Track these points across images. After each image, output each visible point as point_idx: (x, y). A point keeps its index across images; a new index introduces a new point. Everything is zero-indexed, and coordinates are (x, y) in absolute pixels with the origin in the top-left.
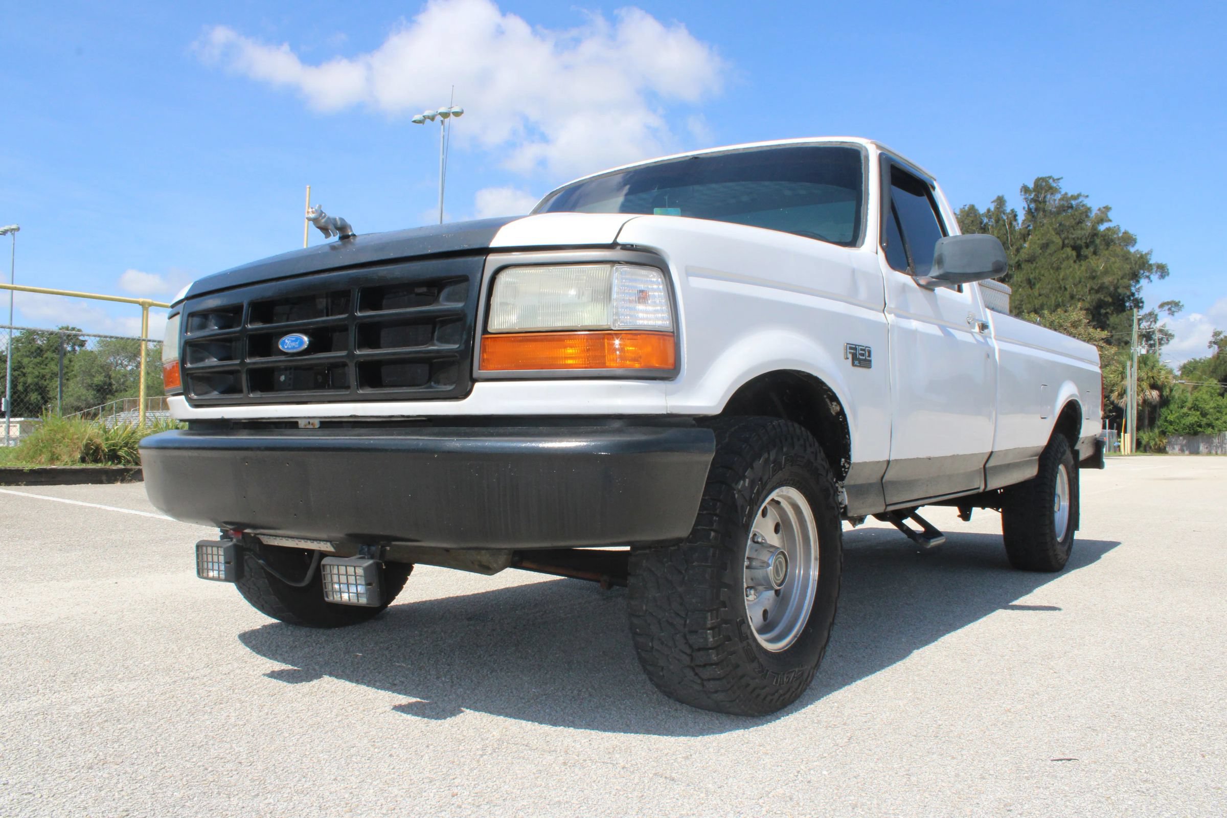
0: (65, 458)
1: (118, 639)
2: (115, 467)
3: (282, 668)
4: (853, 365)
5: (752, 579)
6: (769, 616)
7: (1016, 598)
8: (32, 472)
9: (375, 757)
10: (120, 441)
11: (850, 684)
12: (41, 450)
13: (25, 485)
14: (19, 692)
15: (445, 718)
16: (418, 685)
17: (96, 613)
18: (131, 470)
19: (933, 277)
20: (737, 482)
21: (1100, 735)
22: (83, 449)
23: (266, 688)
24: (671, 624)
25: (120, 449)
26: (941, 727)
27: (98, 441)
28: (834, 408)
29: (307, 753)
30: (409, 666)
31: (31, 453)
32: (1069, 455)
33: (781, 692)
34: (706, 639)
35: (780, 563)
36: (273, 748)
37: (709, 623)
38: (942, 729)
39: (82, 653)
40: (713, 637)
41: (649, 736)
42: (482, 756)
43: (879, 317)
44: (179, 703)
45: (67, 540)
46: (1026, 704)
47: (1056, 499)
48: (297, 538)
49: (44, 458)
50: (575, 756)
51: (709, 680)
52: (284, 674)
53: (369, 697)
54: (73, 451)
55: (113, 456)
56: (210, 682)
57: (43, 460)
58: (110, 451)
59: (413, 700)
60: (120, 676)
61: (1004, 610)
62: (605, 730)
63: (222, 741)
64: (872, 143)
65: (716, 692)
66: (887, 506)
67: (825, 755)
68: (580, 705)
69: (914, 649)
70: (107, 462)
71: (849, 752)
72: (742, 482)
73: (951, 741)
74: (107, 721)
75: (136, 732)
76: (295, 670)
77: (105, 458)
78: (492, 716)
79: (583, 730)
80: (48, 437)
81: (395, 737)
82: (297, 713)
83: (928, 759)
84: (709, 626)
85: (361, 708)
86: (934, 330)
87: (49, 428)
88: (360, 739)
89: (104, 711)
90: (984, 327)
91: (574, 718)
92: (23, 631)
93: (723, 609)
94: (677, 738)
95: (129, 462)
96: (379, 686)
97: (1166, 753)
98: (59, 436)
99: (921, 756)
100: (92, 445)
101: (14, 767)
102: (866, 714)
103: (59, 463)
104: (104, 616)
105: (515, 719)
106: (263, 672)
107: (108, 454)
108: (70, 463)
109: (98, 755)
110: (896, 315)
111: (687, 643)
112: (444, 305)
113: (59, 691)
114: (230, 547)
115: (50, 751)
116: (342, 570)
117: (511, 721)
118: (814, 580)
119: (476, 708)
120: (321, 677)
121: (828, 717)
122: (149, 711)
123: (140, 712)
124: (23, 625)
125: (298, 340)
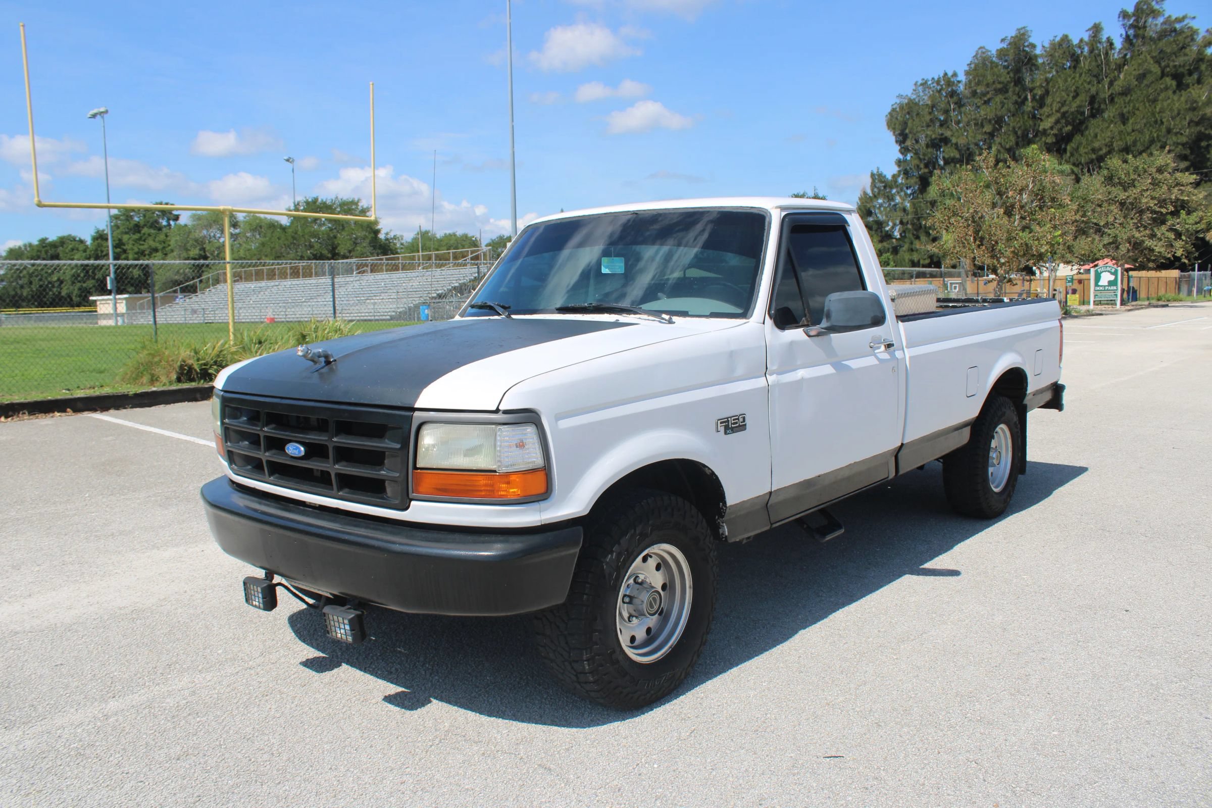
0: (163, 380)
1: (201, 624)
2: (207, 385)
3: (315, 655)
4: (726, 433)
5: (635, 611)
6: (652, 631)
8: (136, 395)
9: (361, 747)
10: (209, 360)
11: (726, 672)
12: (142, 373)
13: (131, 408)
14: (133, 685)
15: (416, 709)
16: (407, 674)
17: (185, 592)
19: (822, 329)
20: (606, 556)
22: (178, 370)
23: (300, 678)
24: (562, 655)
25: (210, 367)
27: (190, 362)
28: (708, 472)
29: (317, 744)
30: (407, 652)
31: (134, 376)
32: (1012, 413)
33: (652, 692)
34: (584, 667)
35: (654, 599)
36: (295, 740)
37: (585, 657)
39: (175, 642)
40: (589, 666)
42: (431, 746)
43: (759, 383)
44: (239, 695)
45: (166, 490)
48: (308, 586)
49: (145, 379)
50: (493, 747)
51: (591, 691)
52: (315, 662)
53: (371, 687)
54: (170, 372)
55: (205, 375)
56: (262, 672)
57: (145, 381)
58: (201, 370)
59: (400, 689)
60: (200, 668)
61: (910, 575)
63: (264, 734)
64: (777, 206)
66: (773, 524)
67: (665, 748)
68: (516, 694)
69: (801, 630)
70: (199, 382)
71: (684, 746)
72: (610, 556)
74: (189, 715)
75: (209, 725)
76: (324, 657)
77: (198, 377)
78: (450, 706)
79: (508, 721)
80: (147, 360)
81: (378, 729)
82: (317, 705)
83: (736, 755)
85: (362, 700)
86: (828, 370)
88: (355, 730)
89: (189, 704)
90: (889, 346)
91: (506, 707)
92: (134, 616)
93: (596, 647)
94: (570, 729)
96: (380, 675)
97: (914, 750)
98: (157, 359)
100: (186, 366)
101: (132, 758)
103: (158, 384)
104: (192, 596)
105: (465, 709)
106: (300, 661)
107: (201, 374)
108: (168, 384)
109: (183, 747)
110: (779, 373)
111: (572, 668)
112: (388, 444)
113: (158, 684)
114: (265, 587)
115: (154, 743)
116: (335, 618)
117: (462, 711)
118: (689, 603)
119: (441, 697)
120: (340, 665)
121: (689, 708)
122: (218, 704)
123: (212, 705)
124: (134, 609)
125: (297, 448)
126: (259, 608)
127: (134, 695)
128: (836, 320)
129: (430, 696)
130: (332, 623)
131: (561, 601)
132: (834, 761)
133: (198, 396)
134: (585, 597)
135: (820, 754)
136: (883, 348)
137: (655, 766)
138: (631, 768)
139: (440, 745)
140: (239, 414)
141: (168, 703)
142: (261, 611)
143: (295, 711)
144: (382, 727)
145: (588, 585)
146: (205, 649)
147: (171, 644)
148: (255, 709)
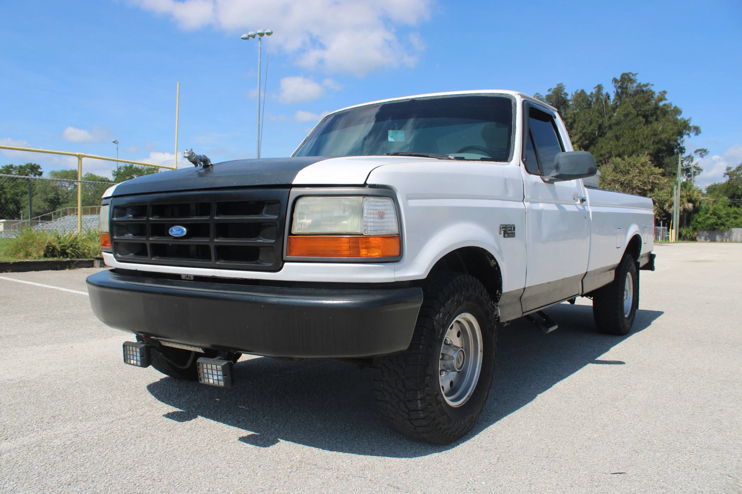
0: (35, 255)
1: (77, 390)
2: (65, 260)
3: (174, 410)
4: (504, 237)
5: (444, 366)
6: (454, 384)
7: (600, 355)
8: (15, 264)
9: (230, 474)
10: (67, 244)
11: (500, 420)
12: (19, 250)
13: (11, 272)
14: (23, 430)
15: (269, 446)
16: (252, 423)
17: (62, 371)
18: (75, 261)
19: (553, 177)
20: (435, 316)
21: (640, 455)
22: (45, 249)
23: (165, 426)
24: (398, 396)
25: (68, 248)
26: (551, 450)
27: (54, 244)
28: (493, 263)
29: (192, 472)
30: (247, 408)
31: (14, 252)
32: (633, 266)
33: (460, 430)
34: (417, 405)
35: (460, 356)
36: (172, 469)
37: (419, 397)
38: (551, 451)
39: (56, 402)
40: (421, 404)
41: (385, 457)
42: (290, 472)
43: (520, 205)
44: (116, 437)
45: (40, 314)
46: (600, 434)
47: (625, 293)
48: (182, 344)
49: (22, 254)
50: (343, 473)
51: (419, 427)
52: (175, 415)
53: (225, 431)
54: (39, 250)
55: (64, 253)
56: (133, 421)
57: (21, 256)
58: (61, 250)
59: (251, 433)
60: (80, 418)
61: (592, 364)
62: (360, 454)
63: (142, 465)
64: (518, 94)
65: (423, 433)
66: (523, 313)
67: (484, 471)
68: (346, 436)
69: (538, 394)
70: (60, 257)
71: (497, 468)
72: (438, 315)
73: (555, 461)
74: (75, 451)
75: (93, 459)
76: (181, 412)
77: (59, 254)
78: (296, 444)
79: (347, 454)
80: (24, 242)
81: (241, 460)
82: (184, 443)
83: (542, 474)
84: (419, 398)
85: (221, 440)
86: (553, 207)
87: (24, 236)
88: (221, 462)
89: (73, 443)
90: (583, 200)
91: (342, 445)
92: (21, 385)
93: (427, 388)
94: (400, 459)
95: (73, 256)
96: (230, 423)
97: (675, 467)
98: (30, 241)
99: (538, 471)
100: (51, 246)
101: (26, 485)
102: (508, 441)
103: (31, 257)
104: (67, 373)
105: (309, 446)
106: (163, 414)
107: (61, 252)
108: (38, 258)
109: (73, 475)
110: (531, 202)
111: (406, 407)
112: (266, 216)
113: (46, 430)
114: (143, 347)
115: (45, 473)
116: (209, 366)
117: (307, 447)
118: (480, 363)
119: (286, 438)
120: (196, 417)
121: (486, 443)
122: (99, 443)
123: (94, 444)
124: (20, 380)
125: (180, 230)
126: (137, 365)
127: (25, 437)
128: (564, 170)
129: (277, 437)
130: (205, 371)
131: (404, 347)
132: (620, 476)
133: (58, 267)
134: (421, 346)
135: (606, 472)
136: (579, 202)
137: (483, 483)
138: (465, 485)
139: (298, 472)
140: (126, 213)
141: (55, 443)
142: (139, 367)
143: (166, 448)
144: (244, 459)
145: (423, 337)
146: (82, 406)
147: (54, 403)
148: (132, 447)
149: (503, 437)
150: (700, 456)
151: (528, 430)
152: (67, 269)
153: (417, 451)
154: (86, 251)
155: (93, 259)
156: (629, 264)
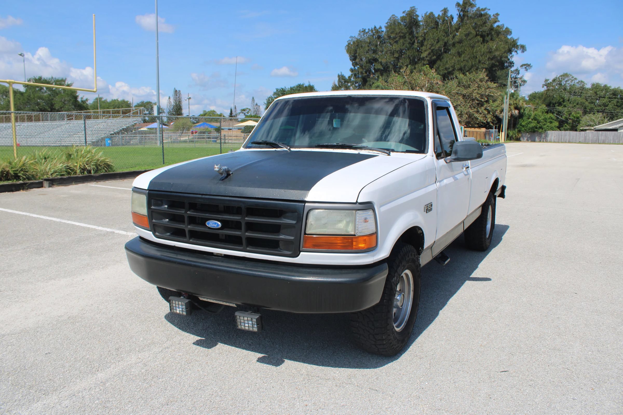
2: (18, 182)
3: (197, 339)
4: (427, 213)
6: (396, 314)
7: (472, 272)
10: (18, 168)
15: (280, 365)
17: (92, 305)
18: (27, 183)
19: (452, 159)
21: (514, 357)
24: (369, 332)
25: (19, 172)
26: (460, 356)
27: (7, 169)
28: (420, 232)
32: (493, 200)
35: (402, 298)
36: (227, 387)
39: (109, 335)
42: (305, 384)
43: (434, 187)
45: (32, 244)
46: (487, 341)
50: (338, 381)
51: (381, 349)
52: (200, 343)
53: (245, 354)
55: (17, 177)
56: (176, 349)
58: (14, 173)
59: (261, 355)
60: (137, 349)
61: (468, 281)
64: (429, 97)
66: (432, 257)
67: (424, 374)
69: (440, 309)
70: (13, 180)
71: (431, 372)
73: (465, 364)
76: (203, 340)
77: (12, 178)
82: (223, 366)
83: (459, 374)
86: (451, 180)
88: (256, 379)
89: (147, 372)
90: (467, 168)
92: (72, 321)
95: (24, 179)
97: (537, 365)
99: (457, 372)
100: (5, 171)
102: (432, 350)
104: (98, 307)
106: (192, 342)
107: (13, 176)
109: (165, 397)
110: (440, 182)
111: (374, 338)
112: (287, 221)
113: (119, 361)
116: (246, 318)
118: (412, 299)
120: (217, 344)
121: (419, 353)
122: (165, 370)
123: (162, 371)
124: (68, 316)
125: (215, 223)
127: (110, 368)
128: (460, 155)
129: (281, 358)
130: (242, 321)
131: (378, 301)
132: (506, 373)
133: (14, 189)
135: (497, 371)
136: (465, 169)
137: (427, 383)
139: (309, 383)
140: (160, 202)
141: (134, 372)
143: (214, 371)
146: (131, 338)
148: (190, 372)
149: (428, 347)
150: (550, 356)
151: (442, 341)
152: (22, 191)
153: (377, 361)
154: (34, 173)
155: (42, 181)
156: (490, 200)
